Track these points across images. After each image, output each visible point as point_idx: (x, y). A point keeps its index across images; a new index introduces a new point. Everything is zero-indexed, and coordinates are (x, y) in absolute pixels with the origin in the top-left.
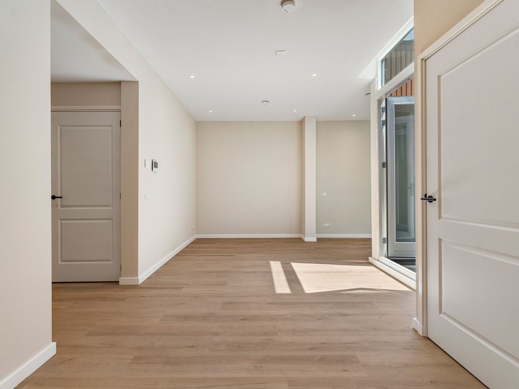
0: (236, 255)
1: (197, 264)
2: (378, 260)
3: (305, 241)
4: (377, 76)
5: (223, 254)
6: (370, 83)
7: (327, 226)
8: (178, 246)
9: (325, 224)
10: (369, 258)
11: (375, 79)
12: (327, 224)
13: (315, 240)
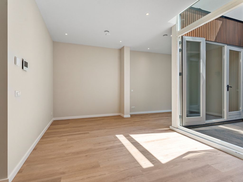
0: (90, 132)
1: (63, 145)
2: (177, 128)
3: (124, 117)
4: (177, 23)
5: (80, 133)
6: (172, 27)
7: (133, 108)
8: (43, 130)
9: (132, 107)
10: (170, 127)
11: (175, 24)
12: (133, 107)
13: (129, 116)
